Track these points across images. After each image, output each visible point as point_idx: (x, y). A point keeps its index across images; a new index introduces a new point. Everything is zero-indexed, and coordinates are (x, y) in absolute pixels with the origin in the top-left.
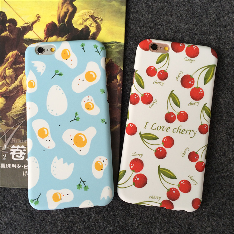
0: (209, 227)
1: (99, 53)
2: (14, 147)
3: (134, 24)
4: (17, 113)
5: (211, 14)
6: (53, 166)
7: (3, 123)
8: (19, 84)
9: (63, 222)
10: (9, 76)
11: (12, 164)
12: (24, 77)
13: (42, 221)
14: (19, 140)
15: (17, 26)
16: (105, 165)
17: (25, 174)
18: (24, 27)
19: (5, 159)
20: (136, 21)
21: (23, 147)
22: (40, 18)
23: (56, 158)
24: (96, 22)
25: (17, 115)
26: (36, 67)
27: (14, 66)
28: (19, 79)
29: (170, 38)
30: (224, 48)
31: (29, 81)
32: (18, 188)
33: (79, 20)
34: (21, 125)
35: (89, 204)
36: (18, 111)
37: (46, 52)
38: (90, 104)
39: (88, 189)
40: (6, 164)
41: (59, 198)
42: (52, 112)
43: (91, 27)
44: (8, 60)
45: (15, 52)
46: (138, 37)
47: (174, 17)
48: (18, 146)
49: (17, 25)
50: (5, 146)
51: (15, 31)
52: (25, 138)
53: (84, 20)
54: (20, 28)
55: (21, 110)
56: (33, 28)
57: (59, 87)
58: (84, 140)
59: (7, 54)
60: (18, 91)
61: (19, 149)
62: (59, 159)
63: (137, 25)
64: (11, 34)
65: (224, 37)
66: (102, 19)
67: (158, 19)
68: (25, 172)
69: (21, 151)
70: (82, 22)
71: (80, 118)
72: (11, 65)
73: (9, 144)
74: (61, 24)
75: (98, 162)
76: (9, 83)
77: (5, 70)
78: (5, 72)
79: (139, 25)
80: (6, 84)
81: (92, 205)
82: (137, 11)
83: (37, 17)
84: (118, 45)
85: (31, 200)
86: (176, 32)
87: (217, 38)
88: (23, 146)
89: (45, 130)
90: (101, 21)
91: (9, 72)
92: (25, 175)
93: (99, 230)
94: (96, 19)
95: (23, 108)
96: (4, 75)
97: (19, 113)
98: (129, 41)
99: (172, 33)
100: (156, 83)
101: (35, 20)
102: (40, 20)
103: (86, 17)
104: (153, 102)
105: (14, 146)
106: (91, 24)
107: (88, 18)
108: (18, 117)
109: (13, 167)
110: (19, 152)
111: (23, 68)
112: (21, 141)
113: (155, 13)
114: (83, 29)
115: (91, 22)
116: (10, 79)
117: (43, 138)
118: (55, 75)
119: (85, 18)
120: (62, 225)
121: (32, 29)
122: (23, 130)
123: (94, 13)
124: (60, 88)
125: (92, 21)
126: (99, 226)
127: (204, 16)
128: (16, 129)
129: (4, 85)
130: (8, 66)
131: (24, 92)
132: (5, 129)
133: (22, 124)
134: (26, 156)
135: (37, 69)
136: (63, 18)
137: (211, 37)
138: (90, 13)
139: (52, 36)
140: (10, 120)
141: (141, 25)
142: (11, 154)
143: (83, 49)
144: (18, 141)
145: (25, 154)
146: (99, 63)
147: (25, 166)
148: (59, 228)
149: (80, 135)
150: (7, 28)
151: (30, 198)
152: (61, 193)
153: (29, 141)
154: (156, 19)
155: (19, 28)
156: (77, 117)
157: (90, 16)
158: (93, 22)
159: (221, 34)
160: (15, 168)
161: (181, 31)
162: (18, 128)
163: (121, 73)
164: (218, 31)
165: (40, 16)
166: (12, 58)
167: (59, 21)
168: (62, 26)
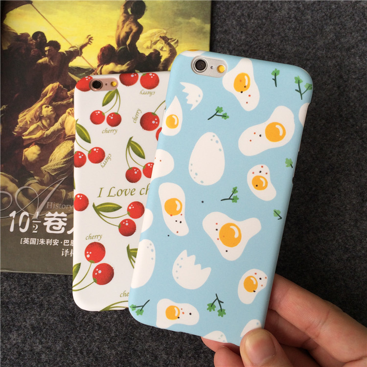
2: (49, 214)
4: (56, 167)
7: (36, 181)
8: (60, 127)
9: (119, 324)
10: (46, 117)
11: (45, 239)
12: (67, 117)
14: (57, 205)
15: (60, 51)
17: (65, 253)
18: (70, 52)
19: (36, 232)
22: (92, 40)
24: (169, 45)
25: (55, 170)
27: (54, 103)
28: (60, 120)
33: (145, 42)
34: (61, 184)
36: (57, 164)
40: (38, 239)
43: (162, 51)
44: (46, 96)
45: (56, 84)
48: (56, 213)
49: (59, 48)
50: (37, 214)
51: (58, 56)
52: (66, 202)
53: (153, 42)
54: (65, 52)
55: (62, 163)
56: (82, 53)
59: (45, 87)
60: (59, 137)
64: (52, 61)
66: (178, 41)
68: (64, 251)
69: (59, 220)
70: (149, 45)
72: (50, 102)
73: (42, 210)
74: (121, 48)
76: (47, 126)
77: (41, 109)
78: (41, 112)
80: (42, 127)
82: (226, 31)
83: (88, 39)
88: (63, 213)
90: (176, 43)
91: (47, 111)
92: (64, 255)
94: (170, 41)
95: (65, 160)
96: (39, 115)
97: (58, 167)
100: (107, 131)
101: (85, 43)
102: (91, 42)
103: (155, 38)
104: (105, 158)
106: (163, 47)
107: (159, 40)
108: (56, 172)
110: (57, 221)
112: (61, 206)
114: (151, 54)
115: (162, 45)
116: (48, 121)
119: (155, 39)
121: (81, 54)
122: (64, 191)
125: (164, 43)
128: (54, 189)
129: (39, 128)
130: (46, 103)
131: (66, 138)
132: (38, 189)
133: (62, 182)
139: (108, 63)
140: (46, 176)
142: (45, 224)
144: (55, 207)
145: (65, 224)
147: (65, 242)
148: (113, 334)
150: (47, 53)
155: (63, 53)
157: (161, 37)
158: (166, 44)
160: (51, 245)
162: (57, 188)
165: (92, 37)
166: (52, 93)
167: (118, 44)
168: (122, 50)
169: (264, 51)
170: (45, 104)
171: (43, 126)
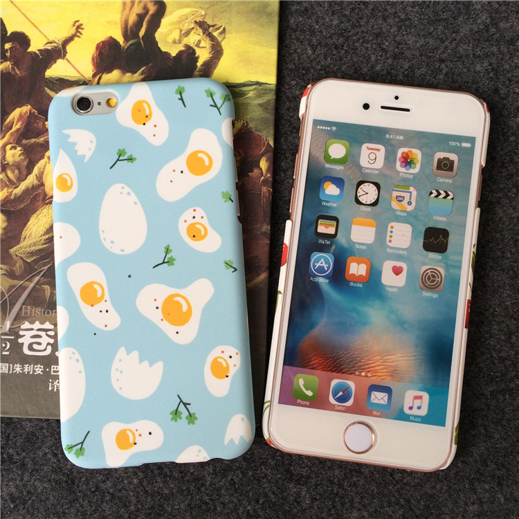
0: (473, 503)
1: (219, 109)
2: (26, 325)
3: (298, 40)
4: (33, 248)
5: (478, 14)
6: (117, 370)
7: (3, 272)
8: (36, 182)
9: (141, 493)
10: (13, 165)
11: (23, 364)
12: (47, 165)
13: (94, 492)
14: (38, 310)
16: (235, 365)
17: (53, 386)
18: (47, 50)
19: (8, 353)
20: (303, 31)
21: (48, 325)
22: (83, 29)
23: (122, 350)
24: (210, 36)
25: (32, 254)
26: (75, 144)
27: (24, 142)
28: (36, 171)
29: (382, 70)
30: (509, 91)
31: (59, 174)
32: (38, 419)
33: (171, 32)
34: (42, 277)
35: (198, 456)
36: (35, 244)
37: (96, 108)
38: (198, 226)
39: (195, 421)
40: (11, 365)
41: (131, 441)
42: (111, 245)
43: (199, 47)
44: (11, 128)
45: (26, 109)
46: (307, 70)
47: (390, 21)
48: (37, 323)
49: (29, 45)
50: (8, 324)
51: (26, 59)
52: (52, 306)
53: (183, 32)
54: (38, 52)
55: (42, 242)
56: (65, 52)
57: (127, 189)
58: (185, 309)
59: (8, 114)
60: (35, 199)
61: (39, 330)
62: (128, 352)
63: (306, 43)
65: (507, 67)
66: (224, 29)
67: (354, 26)
68: (52, 383)
69: (43, 334)
70: (177, 38)
71: (175, 260)
72: (18, 139)
73: (15, 319)
74: (130, 42)
75: (219, 360)
76: (14, 180)
77: (4, 151)
78: (4, 156)
79: (311, 41)
80: (8, 183)
81: (205, 458)
83: (75, 27)
84: (261, 90)
85: (68, 445)
86: (395, 57)
87: (493, 69)
88: (47, 323)
89: (96, 286)
90: (221, 33)
91: (14, 155)
92: (53, 390)
93: (221, 513)
94: (211, 29)
95: (47, 236)
96: (2, 162)
97: (37, 248)
98: (288, 79)
99: (388, 58)
101: (70, 35)
102: (81, 34)
103: (186, 24)
105: (27, 323)
106: (200, 41)
107: (193, 28)
108: (35, 257)
109: (26, 370)
110: (40, 337)
111: (46, 146)
112: (44, 312)
113: (348, 13)
114: (180, 53)
115: (198, 38)
116: (17, 171)
117: (92, 306)
118: (118, 160)
119: (186, 27)
120: (138, 502)
121: (65, 56)
122: (47, 288)
123: (205, 15)
124: (129, 190)
125: (201, 34)
126: (222, 503)
127: (461, 19)
128: (32, 285)
129: (3, 184)
130: (11, 141)
131: (47, 200)
132: (7, 285)
133: (44, 273)
134: (55, 347)
135: (76, 148)
136: (134, 29)
137: (478, 68)
138: (197, 16)
139: (109, 71)
140: (17, 265)
141: (314, 40)
142: (20, 340)
143: (181, 99)
144: (35, 313)
145: (52, 341)
146: (218, 133)
147: (52, 370)
149: (175, 299)
150: (8, 54)
151: (65, 441)
152: (134, 431)
153: (61, 312)
154: (350, 27)
155: (35, 53)
156: (168, 256)
157: (196, 22)
158: (205, 36)
159: (502, 59)
160: (31, 373)
161: (408, 54)
162: (36, 284)
163: (270, 154)
164: (493, 54)
165: (82, 25)
166: (20, 123)
167: (126, 36)
168: (133, 47)
169: (369, 45)
170: (11, 144)
171: (10, 180)
